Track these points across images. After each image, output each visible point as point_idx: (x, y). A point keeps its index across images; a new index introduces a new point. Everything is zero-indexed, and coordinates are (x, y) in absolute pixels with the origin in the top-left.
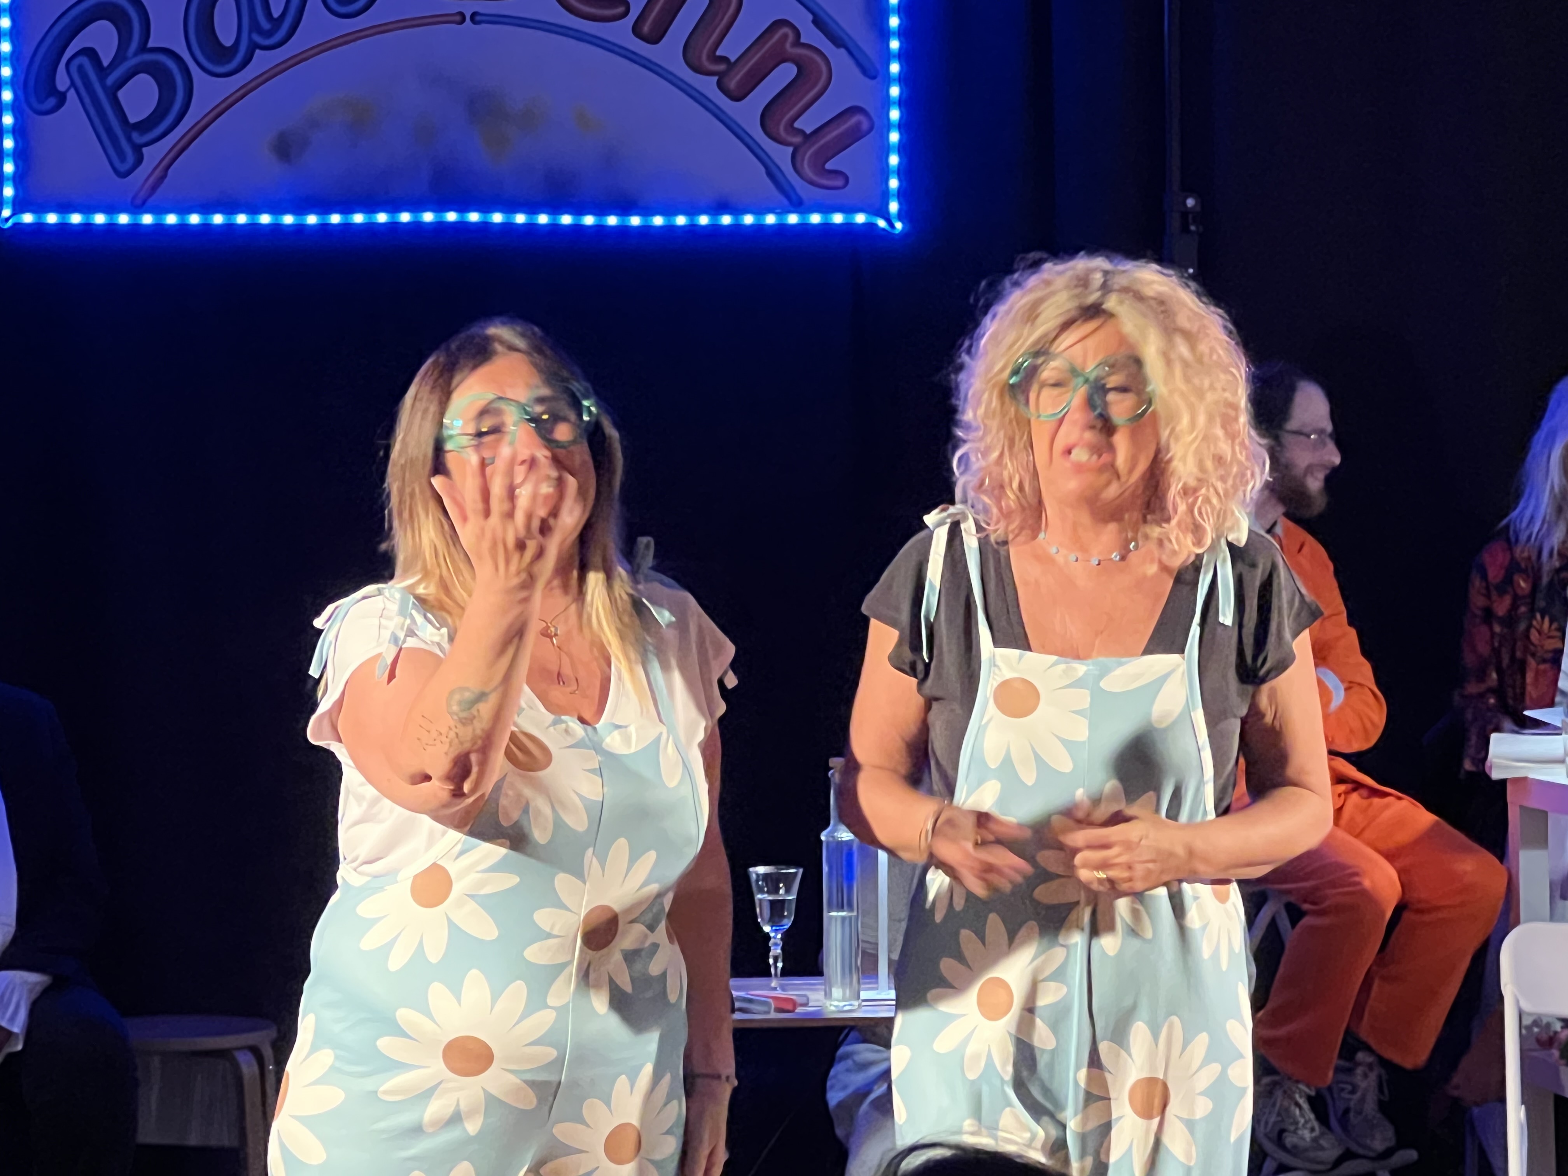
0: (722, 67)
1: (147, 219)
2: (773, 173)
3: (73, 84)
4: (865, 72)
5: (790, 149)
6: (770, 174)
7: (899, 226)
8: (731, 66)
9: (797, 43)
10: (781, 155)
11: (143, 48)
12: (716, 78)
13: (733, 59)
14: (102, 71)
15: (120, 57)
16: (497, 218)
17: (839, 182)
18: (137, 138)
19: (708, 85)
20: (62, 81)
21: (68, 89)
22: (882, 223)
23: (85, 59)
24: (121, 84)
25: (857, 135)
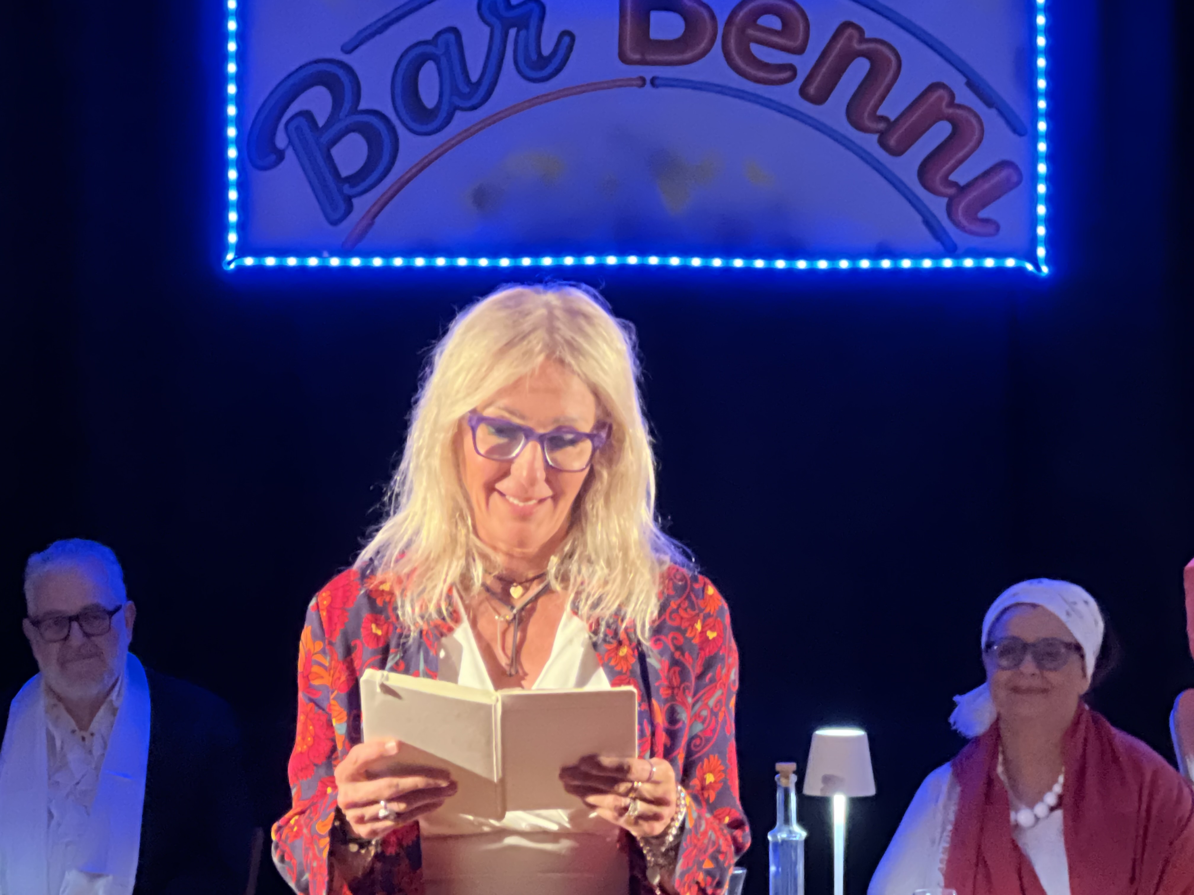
0: (882, 126)
1: (356, 262)
2: (930, 222)
3: (291, 142)
4: (1015, 131)
5: (945, 200)
6: (927, 223)
7: (1045, 269)
8: (892, 125)
9: (952, 104)
10: (938, 205)
11: (355, 110)
12: (876, 137)
13: (892, 118)
14: (318, 131)
15: (333, 118)
16: (675, 261)
17: (990, 229)
18: (348, 190)
19: (870, 142)
20: (281, 141)
21: (287, 147)
22: (1030, 267)
23: (302, 121)
24: (334, 142)
25: (1007, 187)
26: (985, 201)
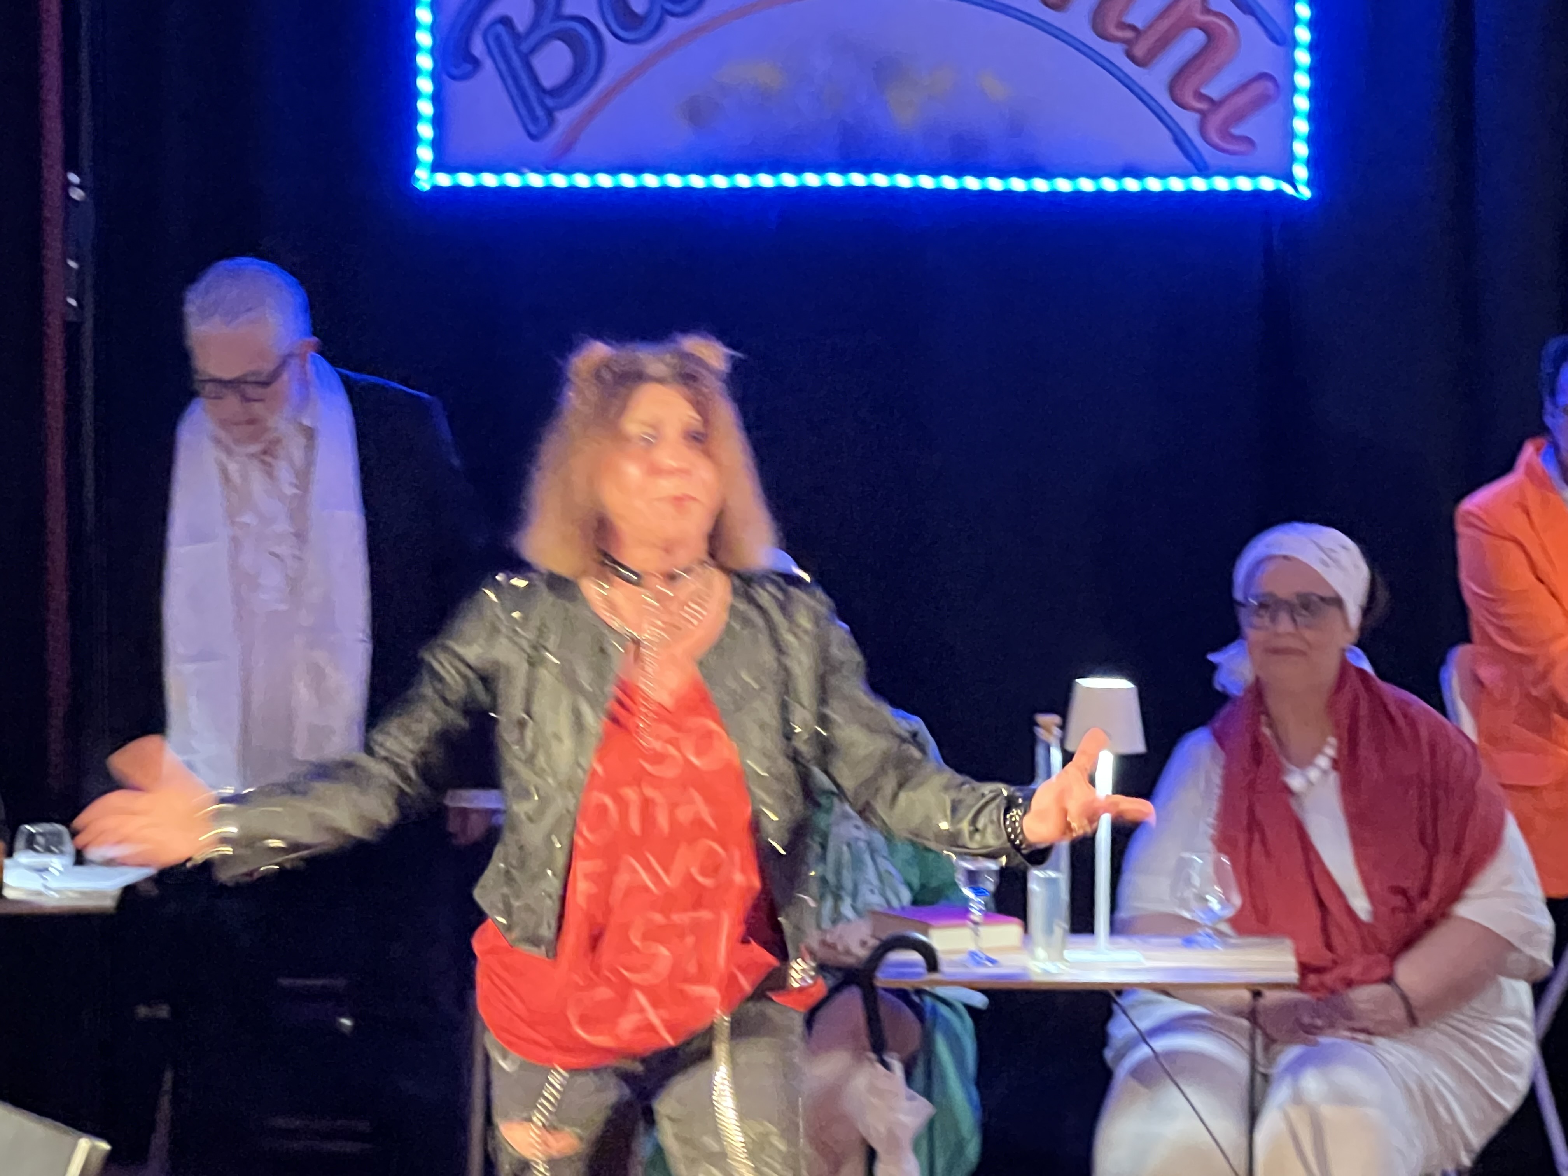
0: (1129, 34)
1: (559, 181)
2: (1180, 139)
3: (488, 51)
4: (1273, 39)
5: (1197, 116)
6: (1176, 140)
7: (1306, 192)
8: (1139, 33)
9: (1205, 10)
10: (1188, 121)
11: (558, 16)
12: (1123, 46)
13: (1140, 26)
14: (517, 37)
15: (535, 24)
16: (903, 181)
17: (1245, 148)
18: (550, 102)
19: (1115, 53)
20: (478, 48)
21: (484, 55)
22: (1288, 189)
23: (500, 28)
24: (533, 50)
25: (1262, 101)
26: (1239, 117)
